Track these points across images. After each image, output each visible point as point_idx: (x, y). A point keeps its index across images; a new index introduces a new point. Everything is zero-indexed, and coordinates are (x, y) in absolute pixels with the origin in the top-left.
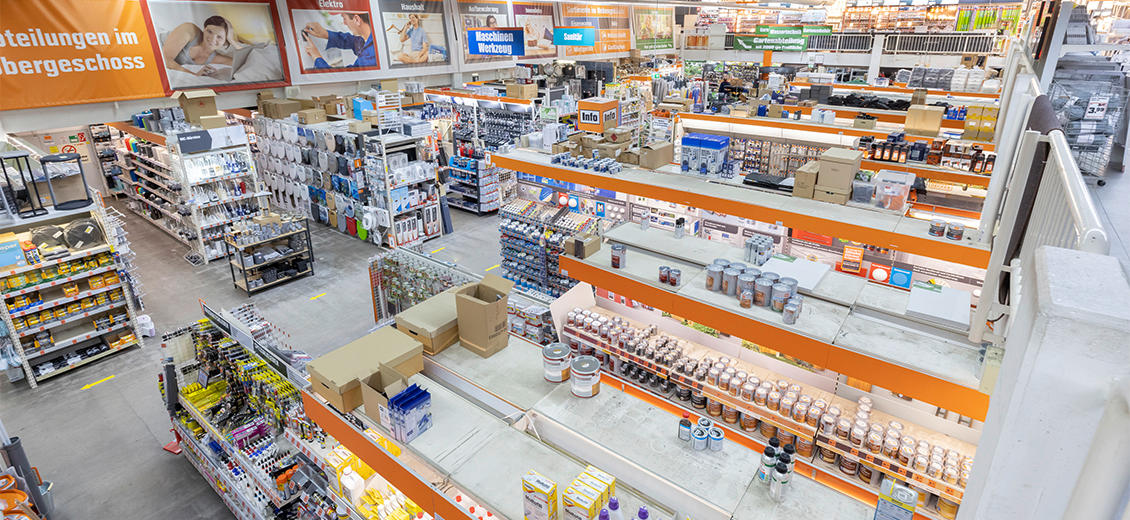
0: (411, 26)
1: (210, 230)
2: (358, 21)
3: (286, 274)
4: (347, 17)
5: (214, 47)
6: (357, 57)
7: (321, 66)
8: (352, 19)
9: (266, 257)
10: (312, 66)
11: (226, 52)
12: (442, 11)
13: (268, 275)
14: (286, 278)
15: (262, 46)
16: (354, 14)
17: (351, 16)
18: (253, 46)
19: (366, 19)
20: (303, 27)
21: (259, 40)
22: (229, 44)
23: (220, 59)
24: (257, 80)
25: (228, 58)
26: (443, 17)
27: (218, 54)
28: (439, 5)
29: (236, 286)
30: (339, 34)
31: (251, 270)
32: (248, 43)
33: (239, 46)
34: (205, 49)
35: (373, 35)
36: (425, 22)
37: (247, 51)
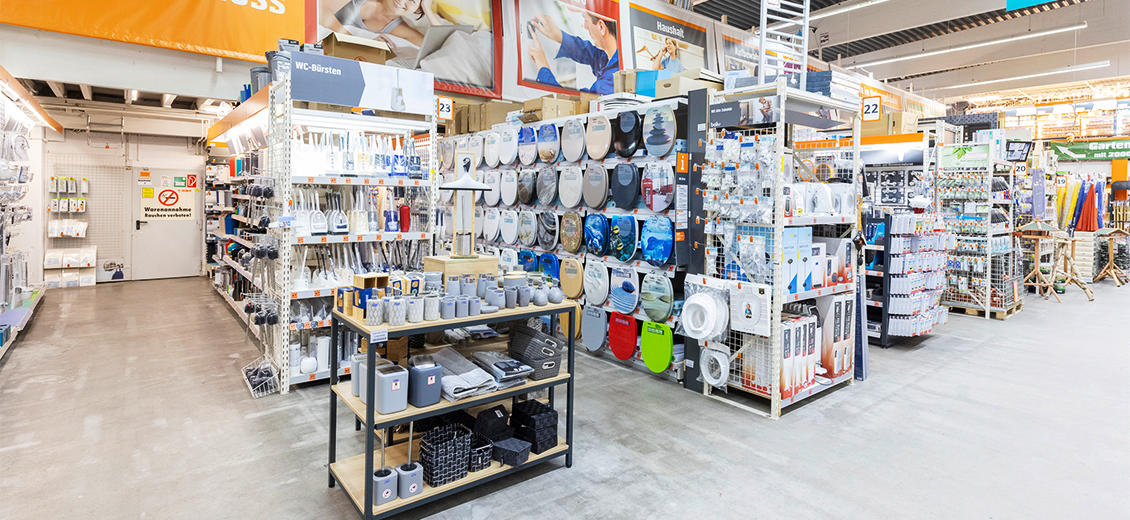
0: (667, 55)
1: (314, 303)
2: (603, 30)
3: (496, 455)
4: (590, 20)
5: (399, 12)
6: (595, 79)
7: (546, 80)
8: (595, 23)
9: (451, 382)
10: (533, 77)
11: (416, 23)
12: (704, 45)
13: (445, 453)
14: (495, 468)
15: (471, 30)
16: (598, 19)
17: (596, 20)
18: (457, 26)
19: (613, 28)
20: (530, 18)
21: (464, 19)
22: (423, 13)
23: (404, 31)
24: (453, 78)
25: (418, 33)
26: (705, 52)
27: (403, 23)
28: (702, 35)
29: (333, 480)
30: (577, 40)
31: (390, 427)
32: (449, 19)
33: (436, 21)
34: (385, 9)
35: (618, 54)
36: (683, 53)
37: (447, 31)
